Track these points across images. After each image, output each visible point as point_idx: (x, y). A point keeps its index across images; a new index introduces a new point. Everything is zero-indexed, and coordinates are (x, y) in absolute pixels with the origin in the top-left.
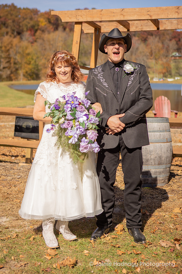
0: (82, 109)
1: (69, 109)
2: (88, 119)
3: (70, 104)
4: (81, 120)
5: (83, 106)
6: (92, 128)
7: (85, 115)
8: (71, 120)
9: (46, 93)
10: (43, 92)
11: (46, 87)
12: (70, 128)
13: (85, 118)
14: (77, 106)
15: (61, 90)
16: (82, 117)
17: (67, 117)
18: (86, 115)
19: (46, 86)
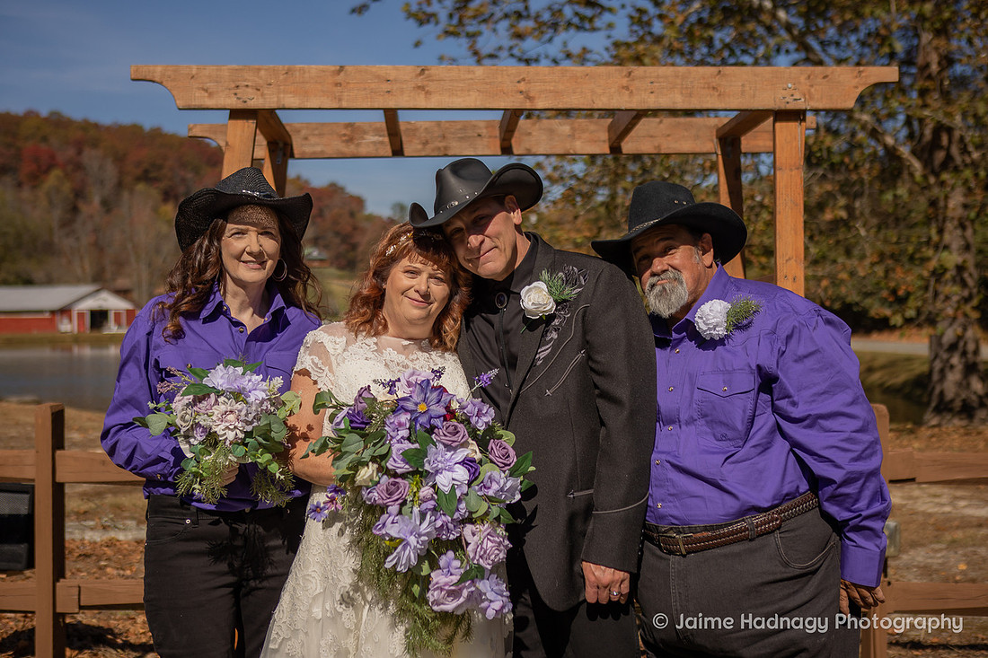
0: (453, 438)
1: (404, 433)
2: (476, 478)
3: (412, 412)
4: (443, 480)
5: (461, 426)
6: (487, 514)
7: (463, 463)
8: (403, 476)
9: (329, 374)
10: (320, 368)
11: (331, 351)
12: (394, 509)
13: (462, 474)
14: (438, 422)
15: (386, 365)
16: (451, 470)
17: (390, 464)
18: (467, 462)
19: (329, 347)
